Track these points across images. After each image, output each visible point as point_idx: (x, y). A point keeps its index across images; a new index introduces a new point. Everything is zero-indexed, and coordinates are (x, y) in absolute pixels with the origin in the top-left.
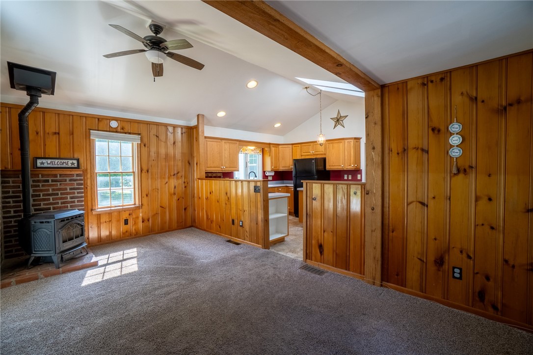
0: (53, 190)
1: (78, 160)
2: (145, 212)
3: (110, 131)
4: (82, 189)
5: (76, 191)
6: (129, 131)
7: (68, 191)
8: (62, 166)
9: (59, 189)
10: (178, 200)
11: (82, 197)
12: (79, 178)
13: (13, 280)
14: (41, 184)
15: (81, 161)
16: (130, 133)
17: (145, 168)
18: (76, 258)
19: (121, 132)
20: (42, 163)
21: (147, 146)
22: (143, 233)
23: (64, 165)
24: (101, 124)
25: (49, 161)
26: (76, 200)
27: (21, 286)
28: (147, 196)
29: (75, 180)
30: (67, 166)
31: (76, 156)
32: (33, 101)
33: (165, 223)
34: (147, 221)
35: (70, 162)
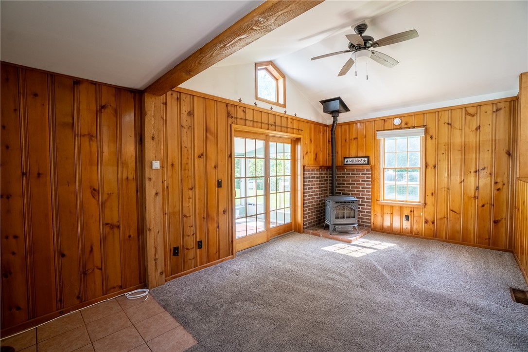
0: (352, 181)
1: (368, 157)
2: (430, 213)
3: (394, 129)
4: (369, 181)
5: (365, 183)
6: (413, 125)
7: (361, 182)
8: (358, 163)
9: (355, 181)
10: (483, 206)
11: (369, 188)
12: (367, 172)
13: (311, 231)
14: (346, 176)
15: (371, 159)
16: (414, 127)
17: (431, 163)
18: (349, 233)
19: (404, 128)
20: (347, 161)
21: (434, 138)
22: (424, 236)
23: (359, 163)
24: (386, 124)
25: (351, 159)
26: (365, 190)
27: (313, 236)
28: (432, 194)
29: (365, 174)
30: (361, 163)
31: (367, 155)
32: (335, 120)
33: (459, 232)
34: (431, 224)
35: (363, 159)
